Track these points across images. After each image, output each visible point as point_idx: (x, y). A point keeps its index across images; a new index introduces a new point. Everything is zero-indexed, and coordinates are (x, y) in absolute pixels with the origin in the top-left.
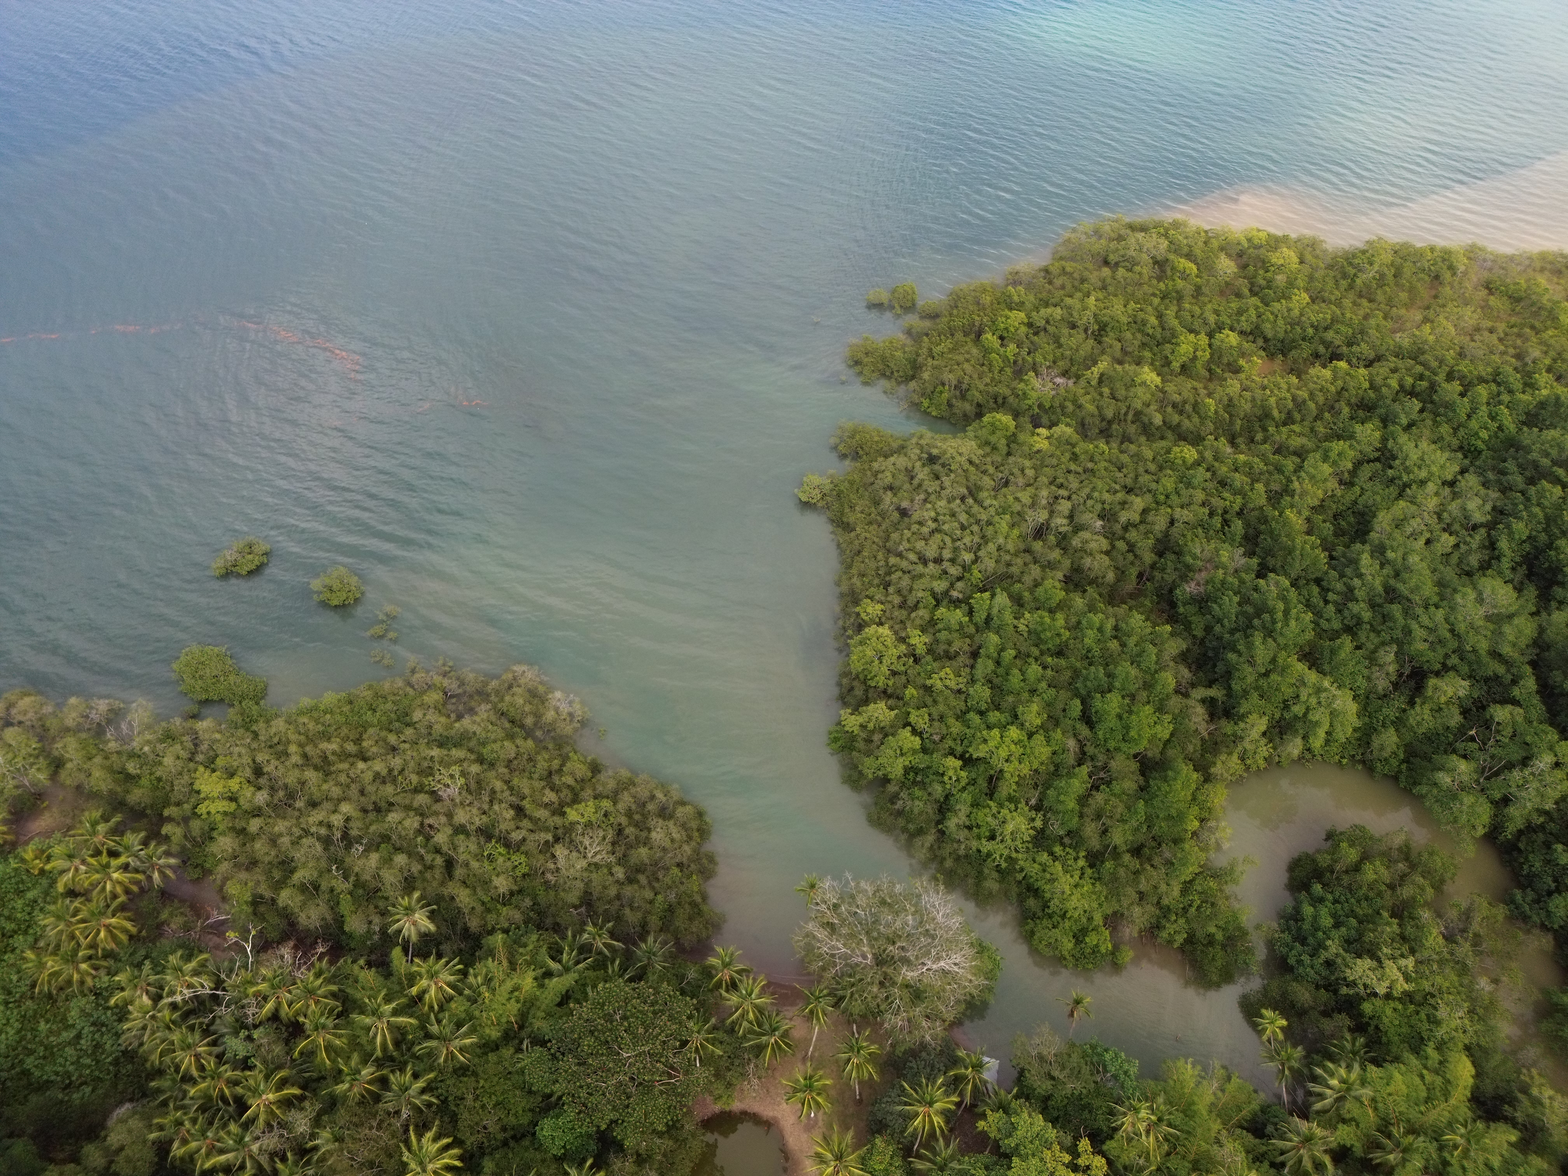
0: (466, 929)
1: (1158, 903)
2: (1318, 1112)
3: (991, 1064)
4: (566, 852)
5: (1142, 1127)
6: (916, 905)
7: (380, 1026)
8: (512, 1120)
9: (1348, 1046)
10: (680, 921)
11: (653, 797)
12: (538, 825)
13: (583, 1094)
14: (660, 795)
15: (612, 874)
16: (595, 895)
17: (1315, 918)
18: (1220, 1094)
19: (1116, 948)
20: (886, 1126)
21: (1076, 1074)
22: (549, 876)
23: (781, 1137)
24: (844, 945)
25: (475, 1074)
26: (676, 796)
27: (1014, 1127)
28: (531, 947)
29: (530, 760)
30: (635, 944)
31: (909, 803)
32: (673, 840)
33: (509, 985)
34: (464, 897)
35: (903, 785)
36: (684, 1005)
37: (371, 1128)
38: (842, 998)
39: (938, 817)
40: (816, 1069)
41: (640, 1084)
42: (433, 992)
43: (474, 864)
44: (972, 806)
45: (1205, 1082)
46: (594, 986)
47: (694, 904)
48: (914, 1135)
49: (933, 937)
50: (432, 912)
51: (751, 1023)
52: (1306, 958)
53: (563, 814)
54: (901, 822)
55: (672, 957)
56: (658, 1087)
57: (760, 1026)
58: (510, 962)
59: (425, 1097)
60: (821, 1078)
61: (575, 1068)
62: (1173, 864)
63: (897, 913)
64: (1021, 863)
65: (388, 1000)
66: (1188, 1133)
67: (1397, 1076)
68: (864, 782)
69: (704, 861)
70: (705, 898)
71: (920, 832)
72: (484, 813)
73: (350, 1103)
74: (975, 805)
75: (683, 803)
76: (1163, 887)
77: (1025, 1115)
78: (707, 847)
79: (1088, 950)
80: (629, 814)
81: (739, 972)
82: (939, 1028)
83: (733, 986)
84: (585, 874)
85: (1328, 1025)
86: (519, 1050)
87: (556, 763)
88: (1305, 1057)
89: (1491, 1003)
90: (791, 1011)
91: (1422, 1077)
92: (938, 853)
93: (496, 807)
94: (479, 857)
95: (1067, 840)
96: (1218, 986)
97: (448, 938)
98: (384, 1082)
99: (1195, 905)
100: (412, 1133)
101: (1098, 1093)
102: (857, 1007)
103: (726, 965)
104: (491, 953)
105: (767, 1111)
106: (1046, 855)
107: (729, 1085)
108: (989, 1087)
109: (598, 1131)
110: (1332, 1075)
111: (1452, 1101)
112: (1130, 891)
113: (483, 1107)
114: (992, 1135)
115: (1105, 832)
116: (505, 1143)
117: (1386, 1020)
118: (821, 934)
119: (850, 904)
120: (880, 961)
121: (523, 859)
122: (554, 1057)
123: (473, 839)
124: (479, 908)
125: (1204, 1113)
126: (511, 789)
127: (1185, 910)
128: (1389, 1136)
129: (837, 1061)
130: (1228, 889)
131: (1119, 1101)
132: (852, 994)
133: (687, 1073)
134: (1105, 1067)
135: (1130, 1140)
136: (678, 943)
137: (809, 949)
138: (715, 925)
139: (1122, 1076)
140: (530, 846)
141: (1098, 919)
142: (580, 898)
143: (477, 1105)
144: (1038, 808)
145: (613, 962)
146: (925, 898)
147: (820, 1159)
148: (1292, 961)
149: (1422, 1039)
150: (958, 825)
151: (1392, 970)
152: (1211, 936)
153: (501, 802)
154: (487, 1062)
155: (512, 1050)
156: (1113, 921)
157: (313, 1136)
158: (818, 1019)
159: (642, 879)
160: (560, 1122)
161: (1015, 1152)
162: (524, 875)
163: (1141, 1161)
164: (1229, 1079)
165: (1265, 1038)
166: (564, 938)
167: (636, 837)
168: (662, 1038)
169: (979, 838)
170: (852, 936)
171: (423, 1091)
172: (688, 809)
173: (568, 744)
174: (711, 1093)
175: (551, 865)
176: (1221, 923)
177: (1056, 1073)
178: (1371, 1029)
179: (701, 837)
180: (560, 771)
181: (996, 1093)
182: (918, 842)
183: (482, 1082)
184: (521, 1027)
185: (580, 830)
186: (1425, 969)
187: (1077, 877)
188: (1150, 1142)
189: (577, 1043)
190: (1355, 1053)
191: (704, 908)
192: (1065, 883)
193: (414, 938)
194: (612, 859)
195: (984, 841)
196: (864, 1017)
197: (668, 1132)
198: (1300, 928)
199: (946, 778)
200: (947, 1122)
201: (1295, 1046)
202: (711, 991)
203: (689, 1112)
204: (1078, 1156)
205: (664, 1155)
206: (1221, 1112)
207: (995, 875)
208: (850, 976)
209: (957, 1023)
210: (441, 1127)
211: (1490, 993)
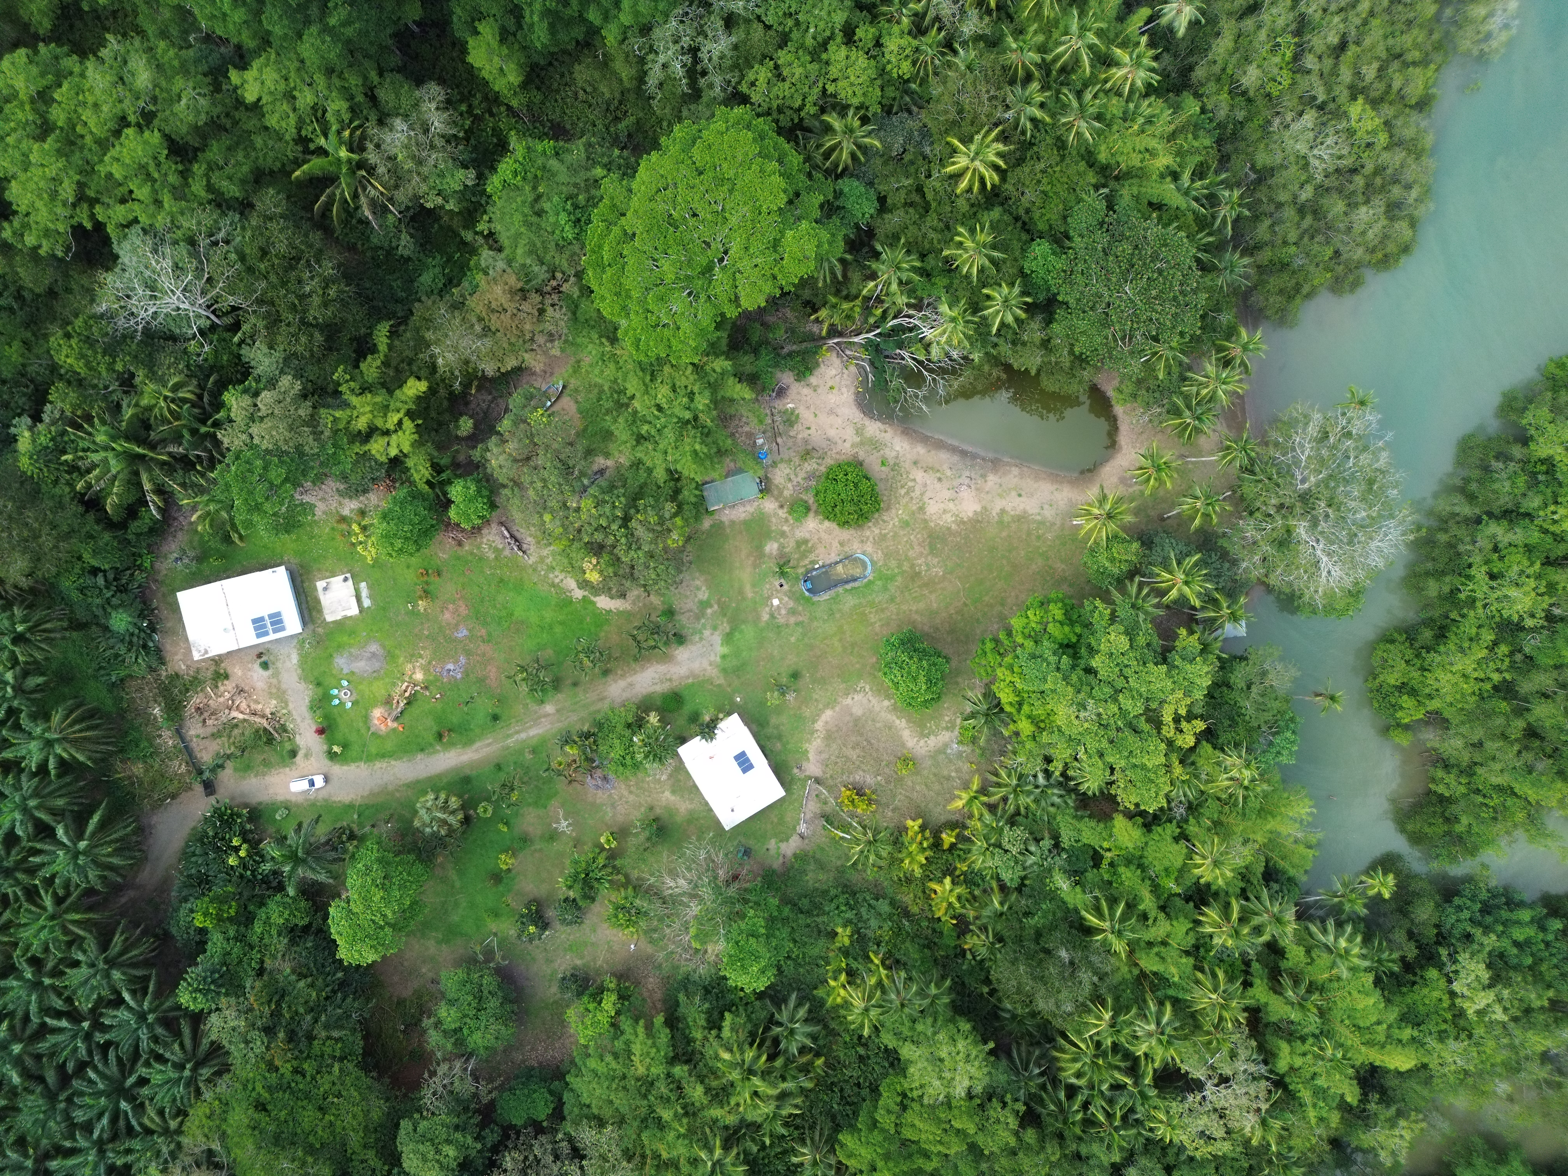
0: (1191, 68)
1: (1476, 764)
2: (1307, 928)
3: (1240, 630)
4: (1310, 125)
5: (1234, 773)
6: (1380, 516)
7: (1073, 42)
8: (1036, 215)
9: (1385, 956)
10: (1275, 282)
11: (1408, 187)
12: (1329, 78)
13: (1080, 267)
14: (1414, 193)
15: (1302, 186)
16: (1271, 182)
17: (1518, 923)
18: (1292, 840)
19: (1407, 727)
20: (1151, 549)
21: (1261, 708)
22: (1277, 121)
23: (1106, 460)
24: (1309, 457)
25: (1063, 158)
26: (1420, 212)
27: (1192, 661)
28: (1196, 144)
29: (1409, 23)
30: (1235, 248)
31: (1504, 475)
32: (1363, 233)
33: (1153, 143)
34: (1222, 46)
35: (1525, 462)
36: (1191, 324)
37: (988, 92)
38: (1253, 473)
39: (1497, 512)
40: (1177, 470)
41: (1107, 314)
42: (1123, 71)
43: (1263, 35)
44: (1526, 545)
45: (1297, 825)
46: (1179, 228)
47: (1298, 288)
48: (1152, 575)
49: (1350, 543)
50: (1198, 22)
51: (1198, 394)
52: (1466, 914)
53: (1354, 98)
54: (1476, 473)
55: (1235, 291)
56: (1109, 332)
57: (1198, 404)
58: (1174, 132)
59: (1029, 125)
60: (1171, 477)
61: (1099, 247)
62: (1530, 772)
63: (1363, 500)
64: (1472, 613)
65: (1100, 33)
66: (1244, 815)
67: (1371, 1001)
68: (1513, 417)
69: (1351, 278)
70: (1308, 296)
71: (1471, 498)
72: (1325, 10)
73: (1001, 58)
74: (1529, 549)
75: (1413, 223)
76: (1498, 766)
77: (1206, 669)
78: (1368, 274)
79: (1393, 701)
80: (1379, 170)
81: (1243, 364)
82: (1257, 573)
83: (1227, 363)
84: (1292, 159)
85: (1399, 936)
86: (1097, 188)
87: (1416, 55)
88: (1359, 917)
89: (1483, 1093)
90: (1222, 427)
91: (1379, 1023)
92: (1451, 523)
93: (1337, 19)
94: (1273, 34)
95: (1518, 657)
96: (1403, 830)
97: (1176, 56)
98: (1028, 78)
99: (1487, 801)
100: (996, 131)
101: (1250, 730)
102: (1249, 489)
103: (1245, 348)
104: (1177, 108)
105: (1124, 438)
106: (1493, 637)
107: (1134, 396)
108: (1220, 631)
109: (1055, 295)
110: (1350, 940)
111: (1363, 1049)
112: (1478, 734)
113: (1039, 182)
114: (1177, 643)
115: (1546, 696)
116: (1017, 219)
117: (1425, 991)
118: (1312, 430)
119: (1357, 448)
120: (1305, 498)
121: (1286, 83)
122: (1101, 224)
123: (1291, 16)
124: (1217, 69)
125: (1268, 827)
126: (1365, 23)
127: (1478, 791)
128: (1309, 991)
129: (1190, 487)
130: (1520, 833)
131: (1249, 750)
132: (1260, 481)
133: (1132, 353)
134: (1277, 733)
135: (1219, 764)
136: (1250, 291)
137: (1292, 423)
138: (1283, 319)
139: (1274, 750)
140: (1304, 83)
141: (1434, 705)
142: (1265, 167)
143: (1039, 176)
144: (1550, 618)
145: (1210, 234)
146: (1392, 523)
147: (1103, 499)
148: (1457, 901)
149: (1419, 1025)
150: (1494, 536)
151: (1484, 999)
152: (1457, 820)
153: (1345, 20)
154: (1077, 164)
155: (1093, 181)
156: (1437, 720)
157: (964, 44)
158: (1224, 457)
159: (1308, 221)
160: (1051, 258)
161: (1172, 667)
162: (1268, 95)
163: (1203, 777)
164: (1310, 847)
165: (1364, 878)
166: (1217, 173)
167: (1354, 192)
168: (1155, 316)
169: (1487, 562)
170: (1322, 461)
171: (1033, 120)
172: (1408, 233)
173: (1446, 54)
174: (1121, 382)
175: (1289, 117)
176: (1475, 829)
177: (1254, 689)
178: (1410, 977)
179: (1378, 262)
180: (1406, 65)
181: (1216, 639)
182: (1458, 498)
183: (1058, 169)
184: (1117, 178)
185: (1344, 125)
186: (1498, 1031)
187: (1476, 675)
188: (1223, 781)
189: (1123, 237)
190: (1379, 961)
191: (1298, 300)
192: (1466, 664)
193: (1164, 21)
194: (1319, 178)
195: (1484, 569)
196: (1242, 498)
197: (1076, 357)
198: (1499, 907)
199: (1552, 508)
200: (1175, 602)
201: (1366, 906)
202: (1214, 344)
203: (1098, 369)
204: (1189, 722)
205: (1057, 363)
206: (1273, 841)
207: (1446, 589)
208: (1278, 473)
209: (1269, 589)
210: (1010, 153)
211: (1495, 1093)
